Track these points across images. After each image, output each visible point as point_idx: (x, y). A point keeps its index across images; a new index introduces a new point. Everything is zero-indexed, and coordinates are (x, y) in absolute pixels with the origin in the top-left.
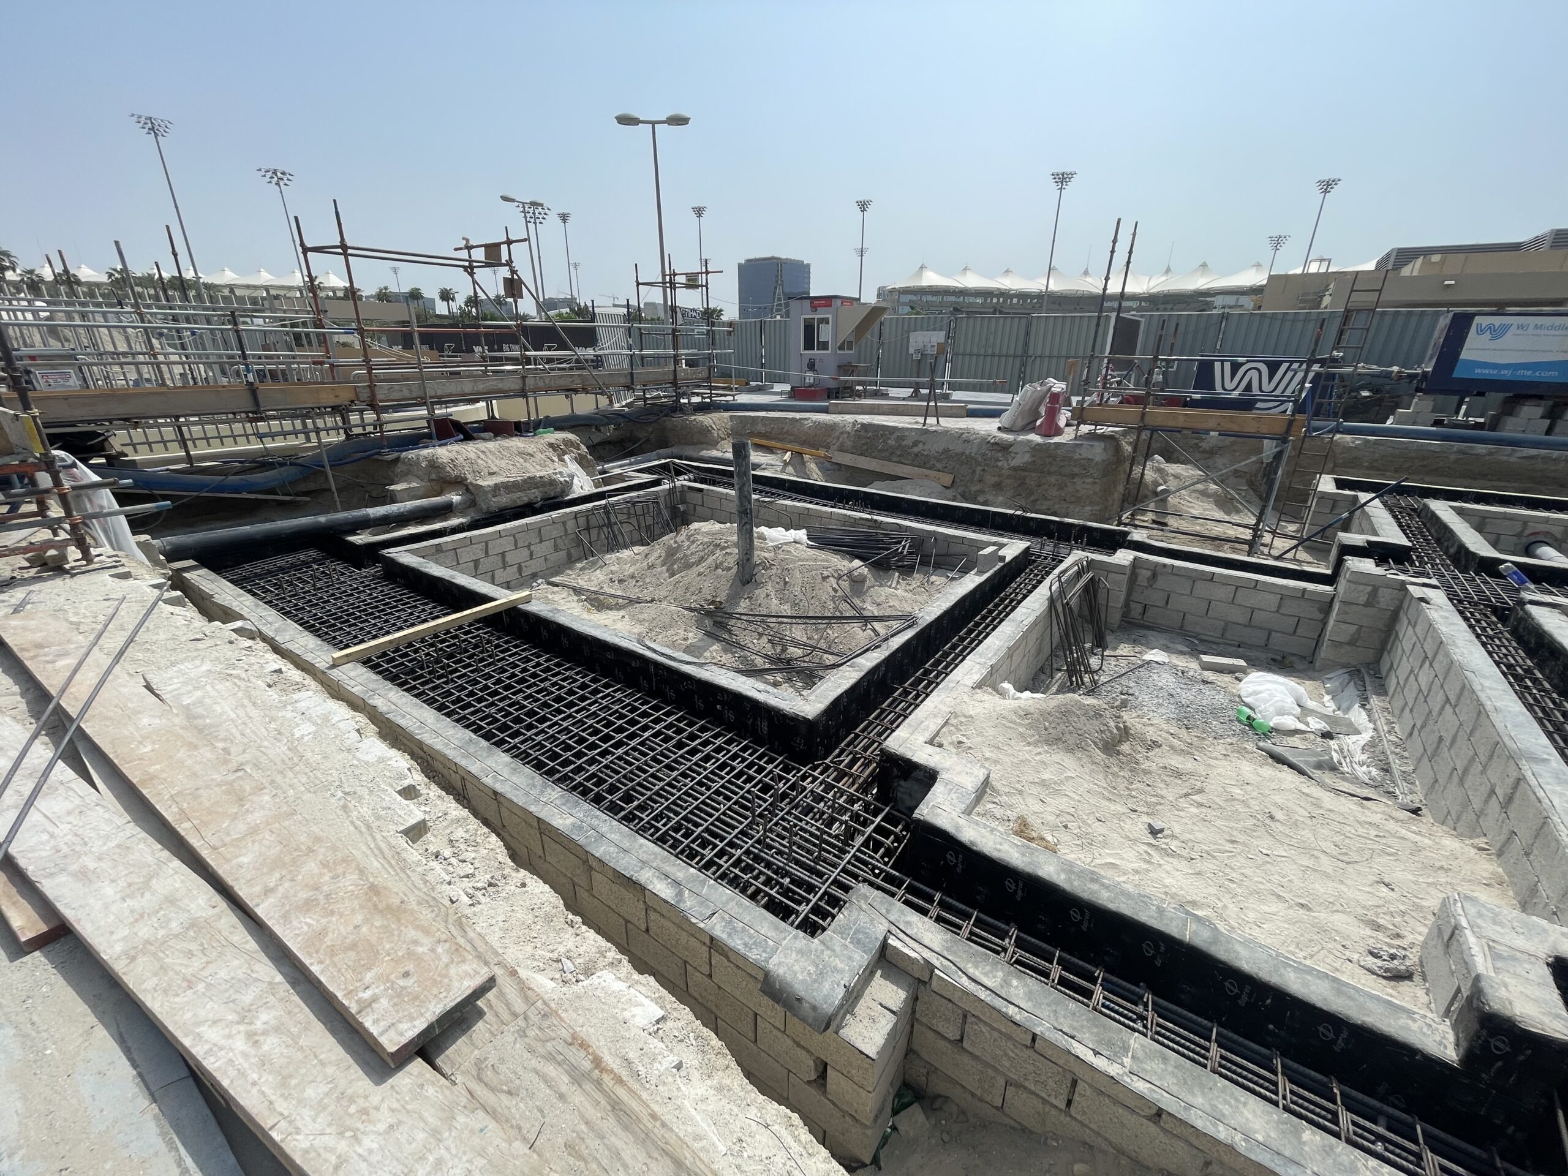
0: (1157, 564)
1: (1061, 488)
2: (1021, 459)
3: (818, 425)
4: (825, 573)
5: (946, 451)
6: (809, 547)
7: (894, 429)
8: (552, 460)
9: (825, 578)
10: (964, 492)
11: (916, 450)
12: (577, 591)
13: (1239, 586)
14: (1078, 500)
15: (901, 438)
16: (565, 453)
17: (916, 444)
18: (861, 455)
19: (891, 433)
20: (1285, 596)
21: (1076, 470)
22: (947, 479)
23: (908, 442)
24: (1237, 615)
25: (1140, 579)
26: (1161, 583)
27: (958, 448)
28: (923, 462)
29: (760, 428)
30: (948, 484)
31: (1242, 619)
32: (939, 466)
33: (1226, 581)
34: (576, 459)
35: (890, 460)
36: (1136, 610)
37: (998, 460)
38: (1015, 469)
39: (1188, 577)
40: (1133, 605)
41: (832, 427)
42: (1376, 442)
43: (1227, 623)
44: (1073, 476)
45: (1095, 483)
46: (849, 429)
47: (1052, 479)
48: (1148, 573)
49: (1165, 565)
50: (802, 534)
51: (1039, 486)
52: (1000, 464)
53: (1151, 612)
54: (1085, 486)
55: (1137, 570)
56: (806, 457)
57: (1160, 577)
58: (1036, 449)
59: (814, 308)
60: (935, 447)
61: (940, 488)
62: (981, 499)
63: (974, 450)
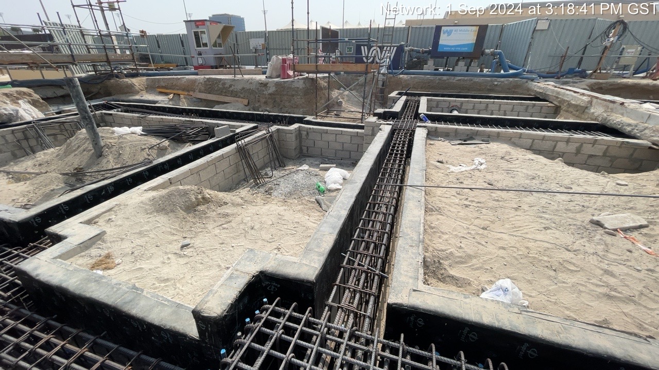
0: (307, 128)
1: (290, 102)
2: (272, 89)
3: (188, 80)
4: (143, 147)
5: (243, 88)
6: (142, 135)
7: (221, 80)
8: (6, 103)
9: (143, 149)
10: (254, 107)
11: (231, 89)
12: (8, 173)
13: (336, 134)
14: (297, 107)
15: (224, 84)
16: (18, 99)
17: (230, 86)
18: (209, 93)
19: (220, 82)
20: (352, 136)
21: (294, 93)
22: (246, 102)
23: (227, 86)
24: (339, 147)
25: (303, 136)
26: (311, 136)
27: (247, 86)
28: (235, 94)
29: (163, 84)
30: (246, 104)
31: (341, 149)
32: (242, 96)
33: (332, 133)
34: (29, 102)
35: (221, 95)
36: (305, 149)
37: (263, 91)
38: (270, 94)
39: (319, 133)
40: (303, 148)
41: (194, 81)
42: (414, 78)
43: (336, 150)
44: (293, 96)
45: (302, 98)
46: (201, 81)
47: (285, 98)
48: (305, 133)
49: (310, 128)
50: (138, 130)
51: (281, 101)
52: (264, 92)
53: (310, 149)
54: (298, 100)
55: (301, 132)
56: (182, 96)
57: (310, 134)
58: (277, 84)
59: (197, 26)
60: (239, 87)
61: (243, 106)
62: (260, 110)
63: (254, 87)
